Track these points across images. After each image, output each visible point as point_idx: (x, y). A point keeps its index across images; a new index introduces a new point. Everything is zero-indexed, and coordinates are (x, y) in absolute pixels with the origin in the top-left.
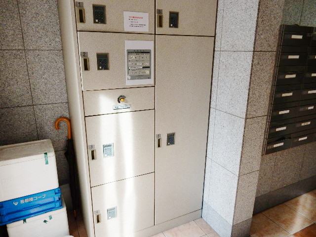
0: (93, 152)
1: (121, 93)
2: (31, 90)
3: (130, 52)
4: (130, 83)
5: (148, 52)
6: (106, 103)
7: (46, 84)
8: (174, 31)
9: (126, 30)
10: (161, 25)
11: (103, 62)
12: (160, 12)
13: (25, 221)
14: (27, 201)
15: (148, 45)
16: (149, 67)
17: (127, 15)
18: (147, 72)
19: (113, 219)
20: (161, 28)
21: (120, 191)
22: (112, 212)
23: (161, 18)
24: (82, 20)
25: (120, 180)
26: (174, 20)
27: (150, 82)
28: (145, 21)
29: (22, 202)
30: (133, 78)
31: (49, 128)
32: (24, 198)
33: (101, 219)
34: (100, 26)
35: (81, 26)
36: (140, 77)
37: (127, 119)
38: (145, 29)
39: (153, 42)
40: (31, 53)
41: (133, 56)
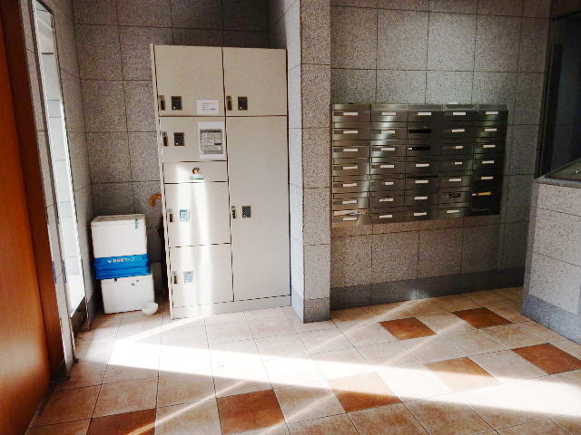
0: (171, 215)
1: (195, 165)
2: (131, 168)
3: (202, 132)
4: (203, 157)
5: (219, 131)
6: (182, 174)
7: (144, 162)
8: (243, 112)
9: (198, 114)
10: (230, 108)
11: (179, 139)
12: (229, 98)
13: (116, 280)
14: (122, 260)
15: (219, 125)
16: (220, 144)
17: (199, 102)
18: (219, 148)
19: (189, 283)
20: (230, 112)
21: (196, 257)
22: (189, 275)
23: (229, 103)
24: (163, 108)
25: (195, 245)
26: (243, 103)
27: (223, 157)
28: (216, 106)
29: (115, 261)
30: (206, 152)
31: (145, 205)
32: (116, 258)
33: (178, 281)
34: (177, 112)
35: (162, 112)
36: (213, 152)
37: (201, 188)
38: (216, 113)
39: (224, 123)
40: (133, 134)
41: (206, 135)
